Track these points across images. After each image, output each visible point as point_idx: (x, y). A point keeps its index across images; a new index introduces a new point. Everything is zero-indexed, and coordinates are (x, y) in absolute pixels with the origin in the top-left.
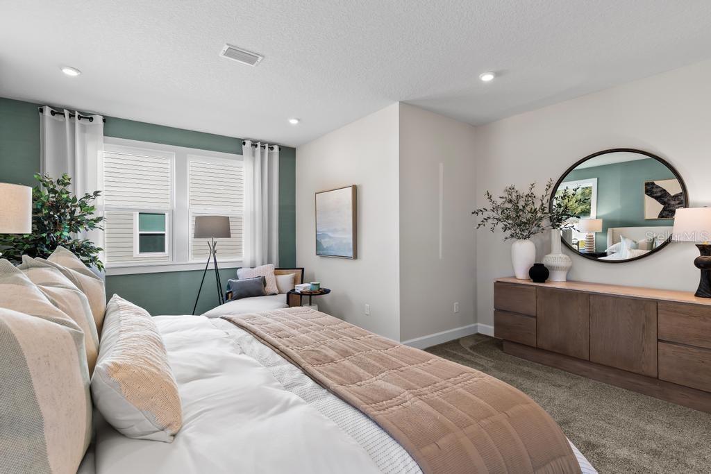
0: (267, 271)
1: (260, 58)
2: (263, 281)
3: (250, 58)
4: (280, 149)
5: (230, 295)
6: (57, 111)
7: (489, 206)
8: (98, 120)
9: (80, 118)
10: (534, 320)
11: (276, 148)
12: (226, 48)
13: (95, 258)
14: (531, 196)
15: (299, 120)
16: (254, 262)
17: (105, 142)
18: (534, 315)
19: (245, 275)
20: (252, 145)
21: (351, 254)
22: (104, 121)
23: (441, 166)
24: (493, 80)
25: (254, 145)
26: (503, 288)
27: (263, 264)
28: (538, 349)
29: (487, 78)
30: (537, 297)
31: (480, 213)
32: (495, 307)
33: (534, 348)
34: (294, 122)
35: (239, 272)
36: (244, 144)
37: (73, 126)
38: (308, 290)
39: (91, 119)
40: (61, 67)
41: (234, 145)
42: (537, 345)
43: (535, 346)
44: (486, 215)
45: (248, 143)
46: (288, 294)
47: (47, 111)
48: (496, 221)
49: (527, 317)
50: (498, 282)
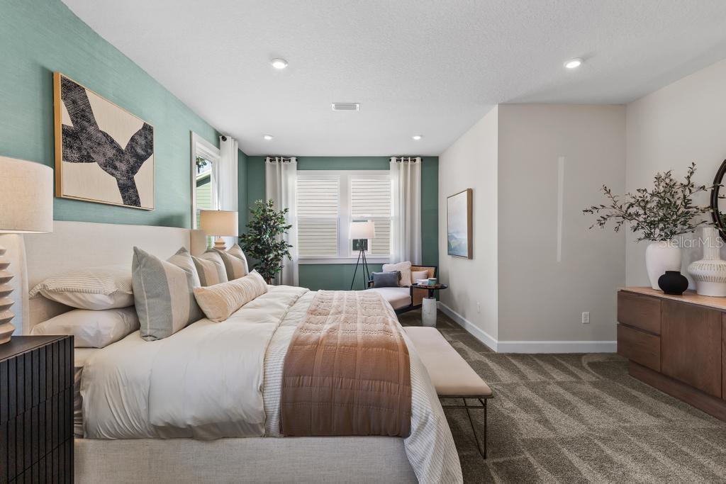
0: (404, 267)
1: (358, 106)
2: (399, 275)
3: (351, 106)
4: (422, 160)
5: (371, 284)
6: (273, 159)
7: (609, 203)
8: (293, 160)
9: (284, 161)
10: (659, 339)
11: (418, 160)
12: (333, 105)
13: (287, 252)
14: (689, 186)
15: (421, 136)
16: (400, 259)
17: (297, 174)
18: (659, 333)
19: (388, 269)
20: (397, 160)
21: (466, 254)
22: (296, 160)
23: (561, 160)
24: (580, 66)
25: (399, 159)
26: (627, 298)
27: (405, 261)
28: (661, 374)
29: (573, 65)
30: (661, 312)
31: (595, 211)
32: (618, 320)
33: (657, 372)
34: (417, 138)
35: (384, 267)
36: (390, 160)
37: (280, 166)
38: (427, 284)
39: (290, 161)
40: (264, 135)
41: (382, 163)
42: (661, 369)
43: (659, 371)
44: (603, 212)
45: (394, 160)
46: (411, 288)
47: (268, 159)
48: (621, 219)
49: (652, 336)
50: (622, 291)
